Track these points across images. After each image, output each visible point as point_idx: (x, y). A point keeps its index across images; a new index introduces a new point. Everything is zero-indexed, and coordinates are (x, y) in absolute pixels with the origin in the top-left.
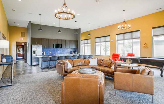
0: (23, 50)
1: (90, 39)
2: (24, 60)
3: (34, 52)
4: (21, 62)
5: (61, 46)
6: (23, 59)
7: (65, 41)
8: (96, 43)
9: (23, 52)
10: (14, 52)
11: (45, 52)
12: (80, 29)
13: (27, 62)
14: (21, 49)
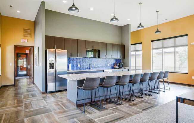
0: (27, 61)
1: (141, 43)
2: (28, 77)
3: (52, 66)
4: (24, 81)
5: (99, 54)
6: (27, 75)
7: (106, 44)
8: (152, 49)
9: (28, 65)
10: (11, 64)
11: (70, 65)
12: (130, 24)
13: (34, 83)
14: (25, 60)
